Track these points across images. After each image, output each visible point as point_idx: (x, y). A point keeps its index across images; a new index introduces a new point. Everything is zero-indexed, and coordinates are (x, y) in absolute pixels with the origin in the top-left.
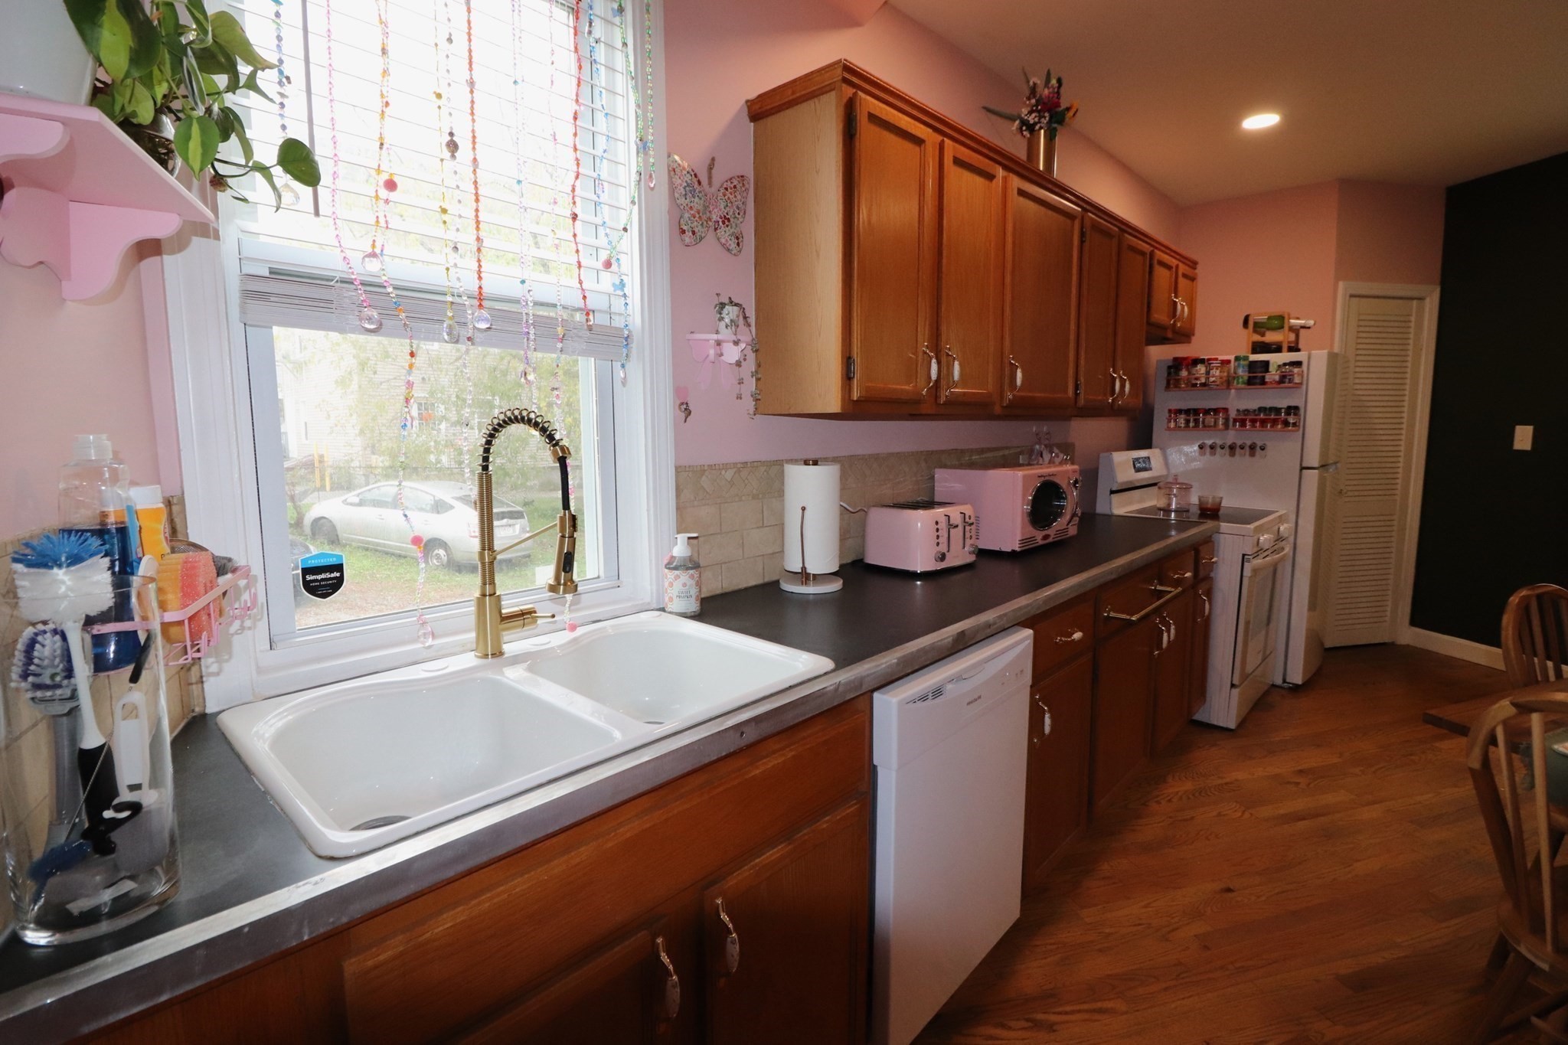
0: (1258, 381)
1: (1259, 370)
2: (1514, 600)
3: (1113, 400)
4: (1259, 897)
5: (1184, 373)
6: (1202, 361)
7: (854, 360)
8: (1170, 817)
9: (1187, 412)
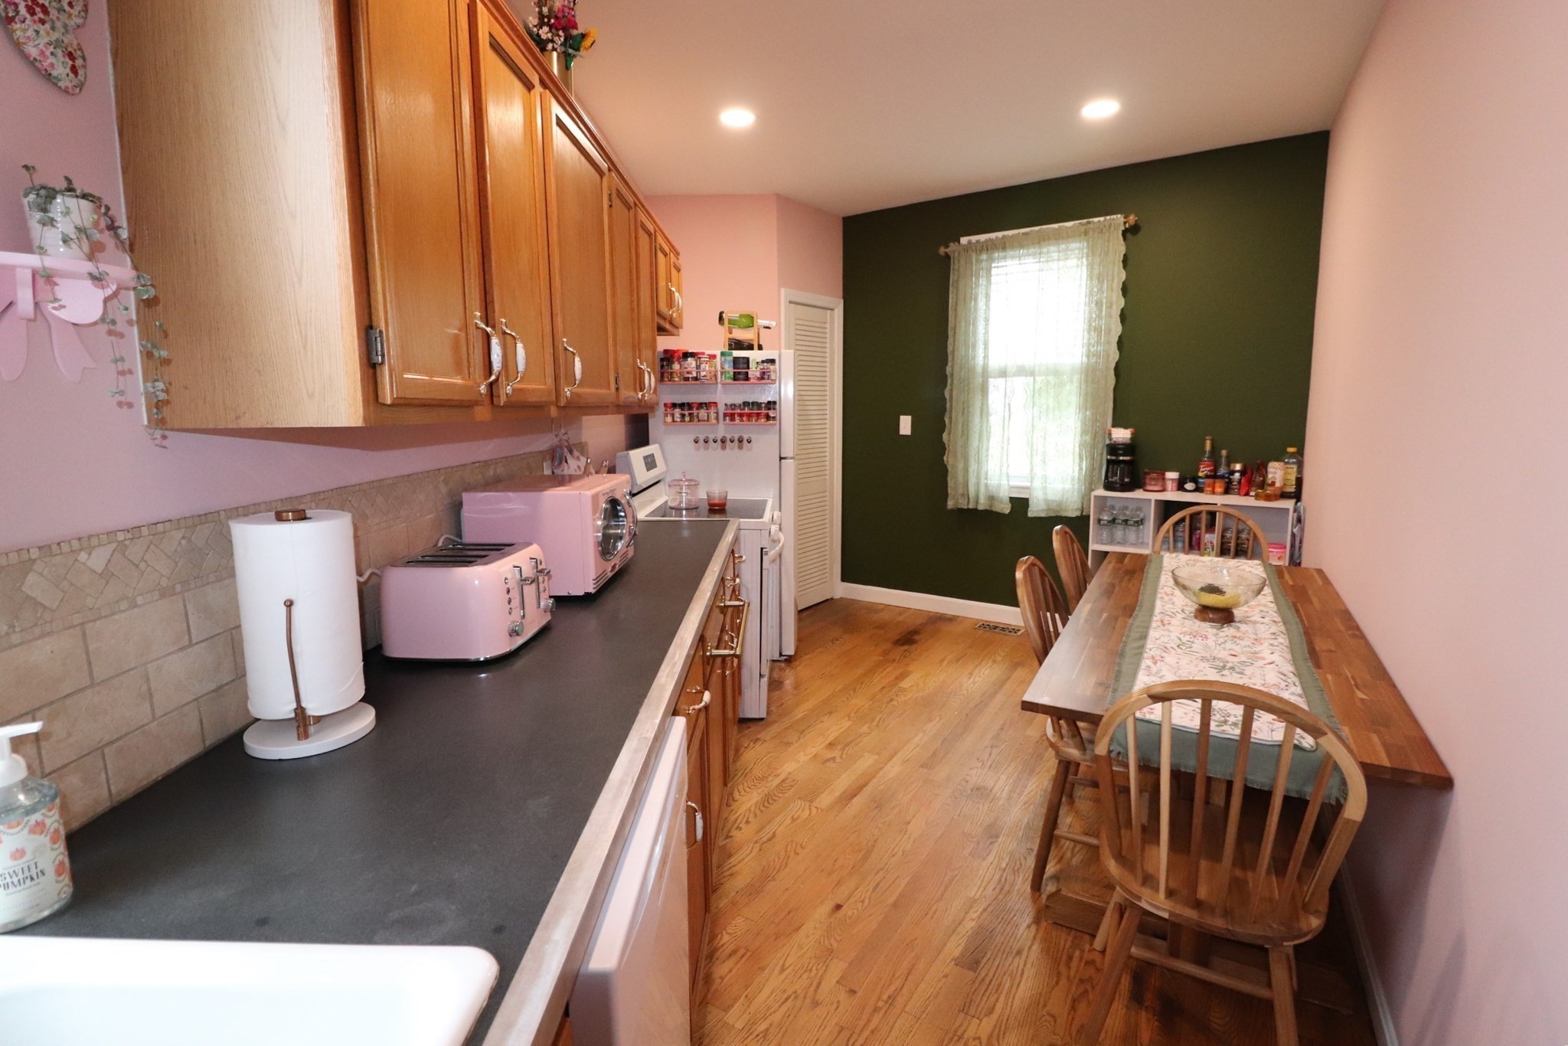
0: (741, 376)
1: (741, 366)
2: (1019, 575)
3: (642, 395)
4: (863, 902)
5: (676, 366)
6: (693, 355)
7: (381, 332)
8: (756, 842)
9: (682, 406)
